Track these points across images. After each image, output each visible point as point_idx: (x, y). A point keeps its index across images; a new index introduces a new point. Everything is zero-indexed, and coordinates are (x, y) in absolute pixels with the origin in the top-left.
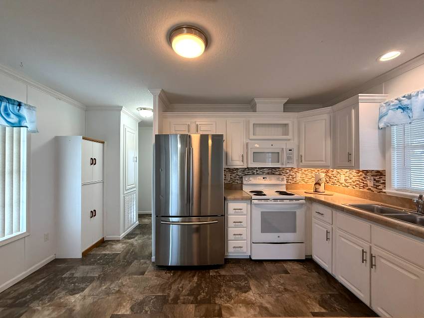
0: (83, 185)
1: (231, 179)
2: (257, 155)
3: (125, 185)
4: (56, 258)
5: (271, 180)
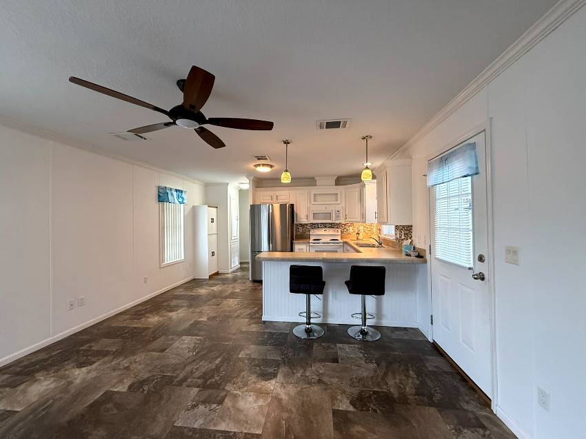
1: (303, 231)
2: (315, 215)
3: (231, 237)
4: (195, 278)
5: (330, 232)
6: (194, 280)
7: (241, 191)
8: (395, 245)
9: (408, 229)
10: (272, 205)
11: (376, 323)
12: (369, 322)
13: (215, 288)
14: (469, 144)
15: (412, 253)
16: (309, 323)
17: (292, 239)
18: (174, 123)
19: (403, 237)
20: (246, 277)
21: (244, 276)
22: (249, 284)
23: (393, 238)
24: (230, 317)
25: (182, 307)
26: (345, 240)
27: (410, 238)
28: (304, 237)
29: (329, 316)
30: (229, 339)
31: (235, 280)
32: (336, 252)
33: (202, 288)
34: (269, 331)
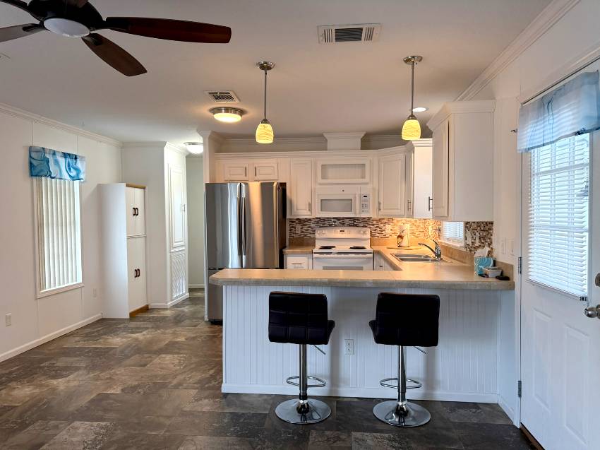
0: (129, 238)
1: (302, 232)
2: (324, 204)
3: (171, 242)
4: (104, 317)
5: (350, 233)
6: (102, 321)
7: (190, 158)
8: (463, 257)
9: (487, 228)
10: (246, 184)
11: (425, 394)
12: (410, 394)
13: (139, 336)
14: (588, 75)
15: (490, 272)
16: (304, 397)
17: (283, 246)
18: (41, 26)
19: (477, 244)
20: (200, 316)
21: (194, 313)
22: (204, 328)
23: (459, 245)
24: (164, 386)
25: (77, 369)
26: (376, 248)
27: (489, 245)
28: (304, 243)
29: (342, 384)
30: (159, 426)
31: (178, 320)
32: (361, 269)
33: (117, 335)
34: (232, 410)
